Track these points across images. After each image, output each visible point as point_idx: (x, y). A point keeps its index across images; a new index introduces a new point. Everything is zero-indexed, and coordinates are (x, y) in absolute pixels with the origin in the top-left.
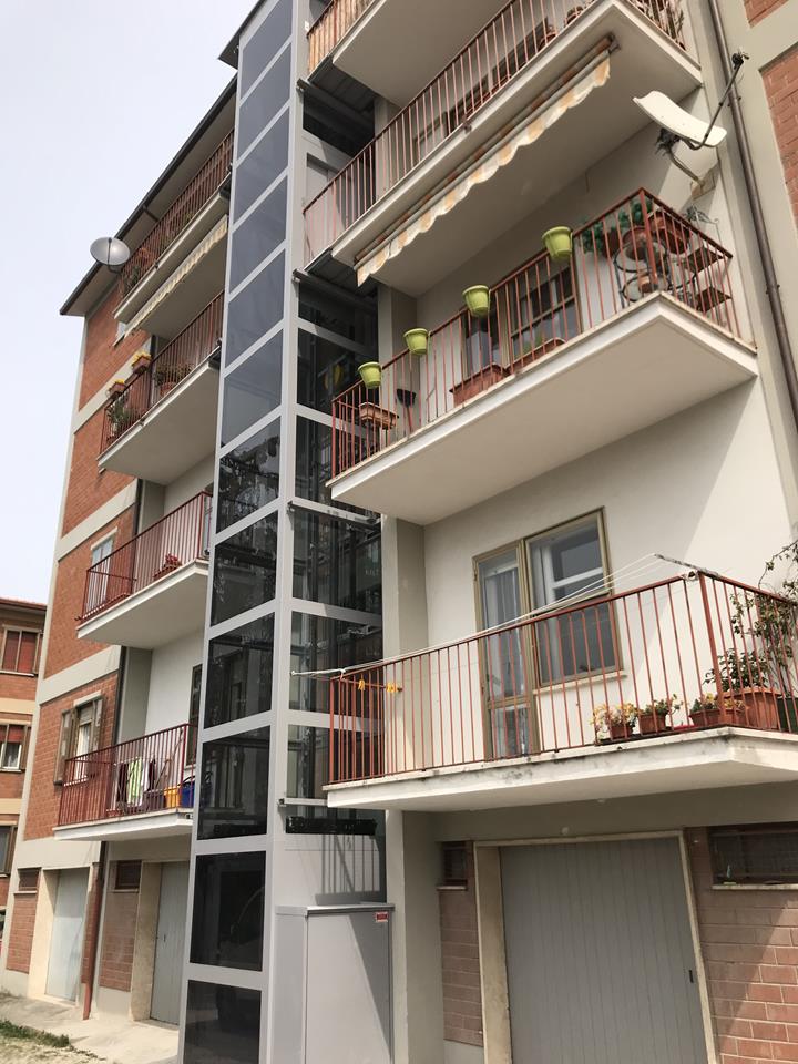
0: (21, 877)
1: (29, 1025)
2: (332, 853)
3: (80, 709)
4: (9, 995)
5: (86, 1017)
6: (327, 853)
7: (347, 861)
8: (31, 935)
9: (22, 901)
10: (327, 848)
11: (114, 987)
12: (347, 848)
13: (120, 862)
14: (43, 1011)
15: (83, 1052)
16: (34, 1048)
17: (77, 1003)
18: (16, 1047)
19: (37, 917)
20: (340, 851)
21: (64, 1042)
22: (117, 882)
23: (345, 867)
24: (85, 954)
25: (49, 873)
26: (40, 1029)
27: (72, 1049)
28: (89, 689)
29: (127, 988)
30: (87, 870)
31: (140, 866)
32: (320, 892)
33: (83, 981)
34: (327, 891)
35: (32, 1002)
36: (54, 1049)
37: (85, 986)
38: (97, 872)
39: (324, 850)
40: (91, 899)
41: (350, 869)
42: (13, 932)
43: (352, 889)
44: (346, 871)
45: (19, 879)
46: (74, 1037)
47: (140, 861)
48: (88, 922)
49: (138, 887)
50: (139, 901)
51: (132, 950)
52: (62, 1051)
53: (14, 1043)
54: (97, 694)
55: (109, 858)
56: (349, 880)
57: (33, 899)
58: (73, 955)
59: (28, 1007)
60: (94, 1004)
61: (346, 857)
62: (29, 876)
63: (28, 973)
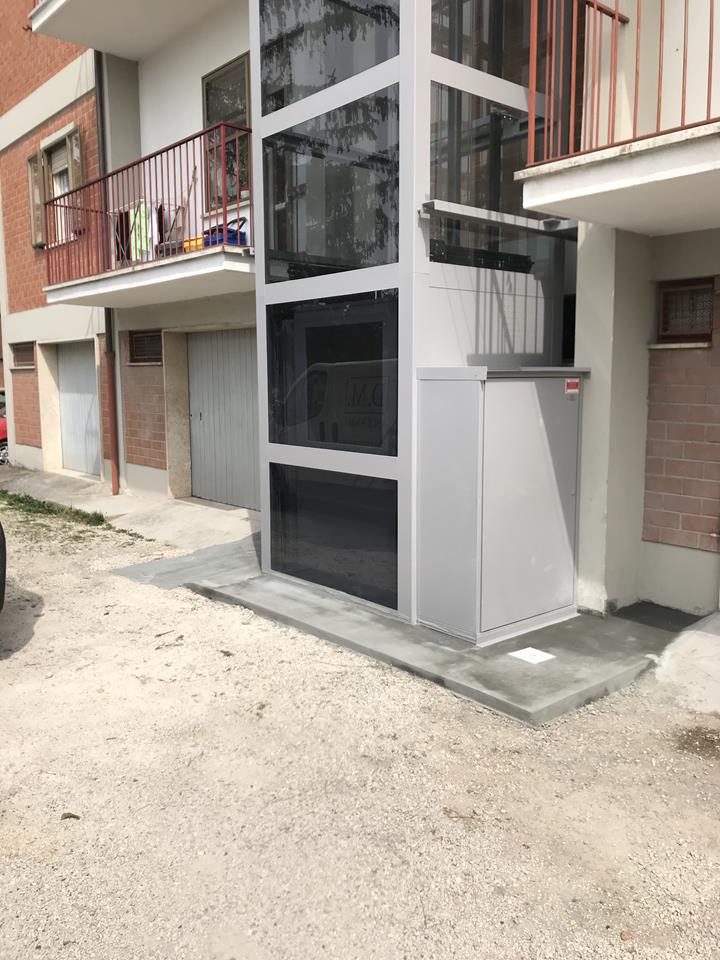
0: (14, 352)
1: (53, 500)
2: (488, 295)
3: (50, 151)
4: (24, 468)
5: (116, 492)
6: (482, 294)
7: (505, 309)
8: (36, 410)
9: (21, 377)
10: (482, 289)
11: (145, 463)
12: (506, 291)
13: (132, 333)
14: (65, 486)
15: (124, 531)
16: (64, 526)
17: (102, 478)
18: (44, 526)
19: (41, 392)
20: (498, 293)
21: (98, 519)
22: (132, 356)
23: (504, 318)
24: (105, 431)
25: (45, 346)
26: (67, 504)
27: (110, 527)
28: (58, 123)
29: (162, 466)
30: (92, 342)
31: (160, 336)
32: (472, 351)
33: (106, 456)
34: (481, 351)
35: (50, 475)
36: (88, 528)
37: (109, 463)
38: (104, 343)
39: (478, 292)
40: (101, 374)
41: (509, 321)
42: (17, 408)
43: (512, 349)
44: (504, 323)
45: (12, 355)
46: (109, 515)
47: (159, 331)
48: (102, 397)
49: (160, 360)
50: (165, 375)
51: (163, 428)
52: (99, 530)
53: (39, 521)
54: (70, 127)
55: (117, 328)
56: (507, 336)
57: (32, 375)
58: (88, 432)
59: (48, 481)
60: (122, 481)
61: (506, 303)
62: (23, 350)
63: (41, 447)
